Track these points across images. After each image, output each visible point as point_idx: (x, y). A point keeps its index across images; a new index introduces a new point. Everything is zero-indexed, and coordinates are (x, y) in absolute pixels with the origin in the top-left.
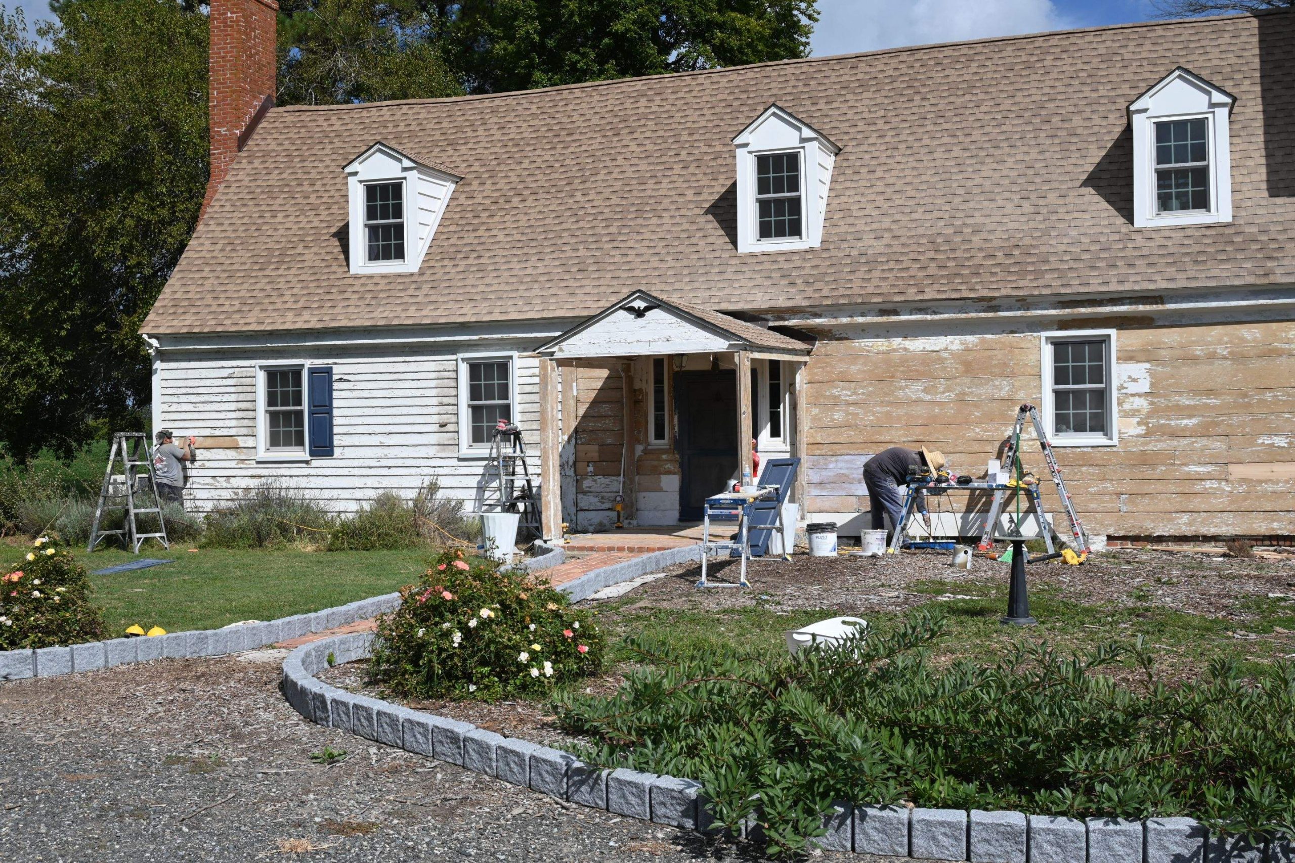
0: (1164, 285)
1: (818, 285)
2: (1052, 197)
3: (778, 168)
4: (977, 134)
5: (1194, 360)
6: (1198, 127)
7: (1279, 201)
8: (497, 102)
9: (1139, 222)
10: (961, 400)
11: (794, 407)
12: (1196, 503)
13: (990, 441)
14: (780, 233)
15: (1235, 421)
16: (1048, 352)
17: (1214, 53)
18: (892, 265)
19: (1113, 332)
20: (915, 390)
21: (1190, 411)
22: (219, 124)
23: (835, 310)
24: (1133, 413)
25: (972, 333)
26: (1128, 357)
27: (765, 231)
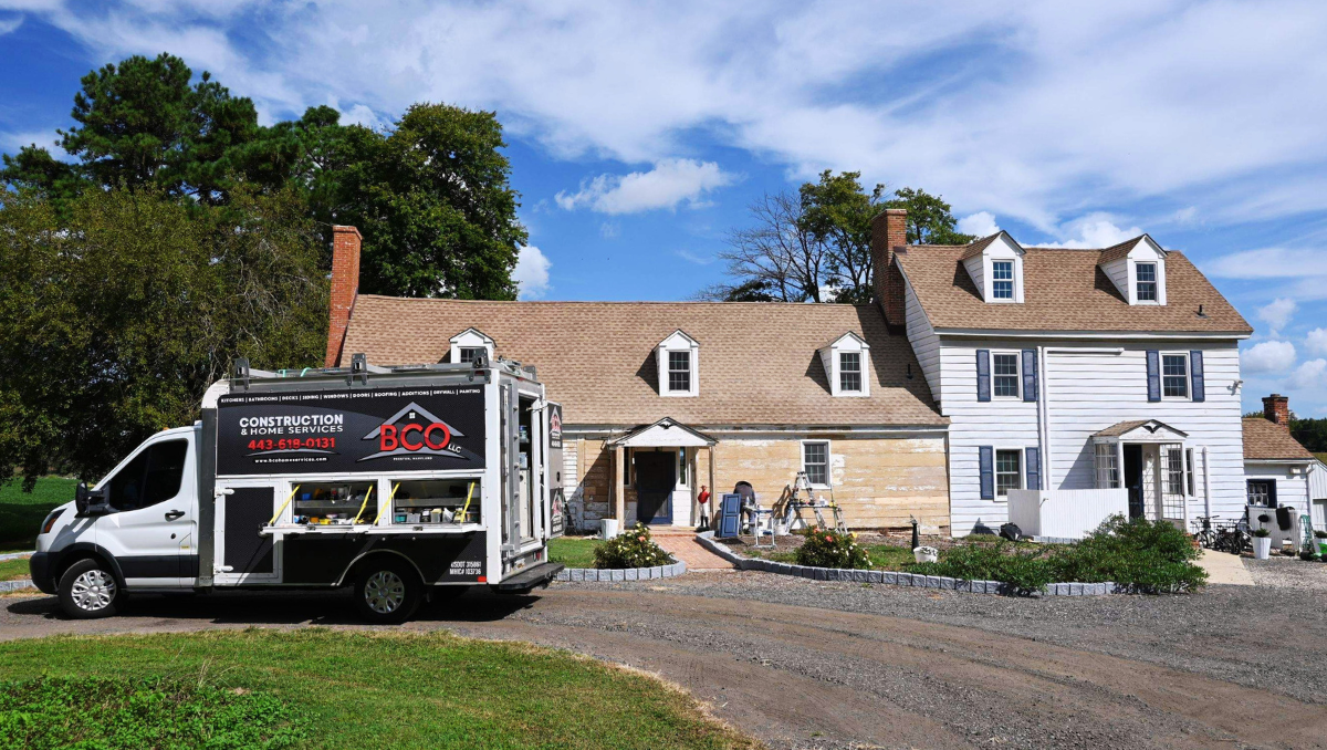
0: (852, 422)
1: (705, 414)
2: (794, 380)
3: (679, 358)
4: (753, 348)
5: (861, 454)
6: (857, 356)
7: (886, 389)
8: (499, 306)
9: (834, 394)
10: (767, 468)
11: (694, 470)
12: (863, 514)
13: (780, 487)
14: (679, 388)
15: (877, 480)
16: (803, 448)
17: (842, 321)
18: (735, 406)
19: (829, 441)
20: (747, 464)
21: (860, 476)
22: (337, 303)
23: (715, 426)
24: (838, 476)
25: (772, 439)
26: (836, 452)
27: (672, 387)
